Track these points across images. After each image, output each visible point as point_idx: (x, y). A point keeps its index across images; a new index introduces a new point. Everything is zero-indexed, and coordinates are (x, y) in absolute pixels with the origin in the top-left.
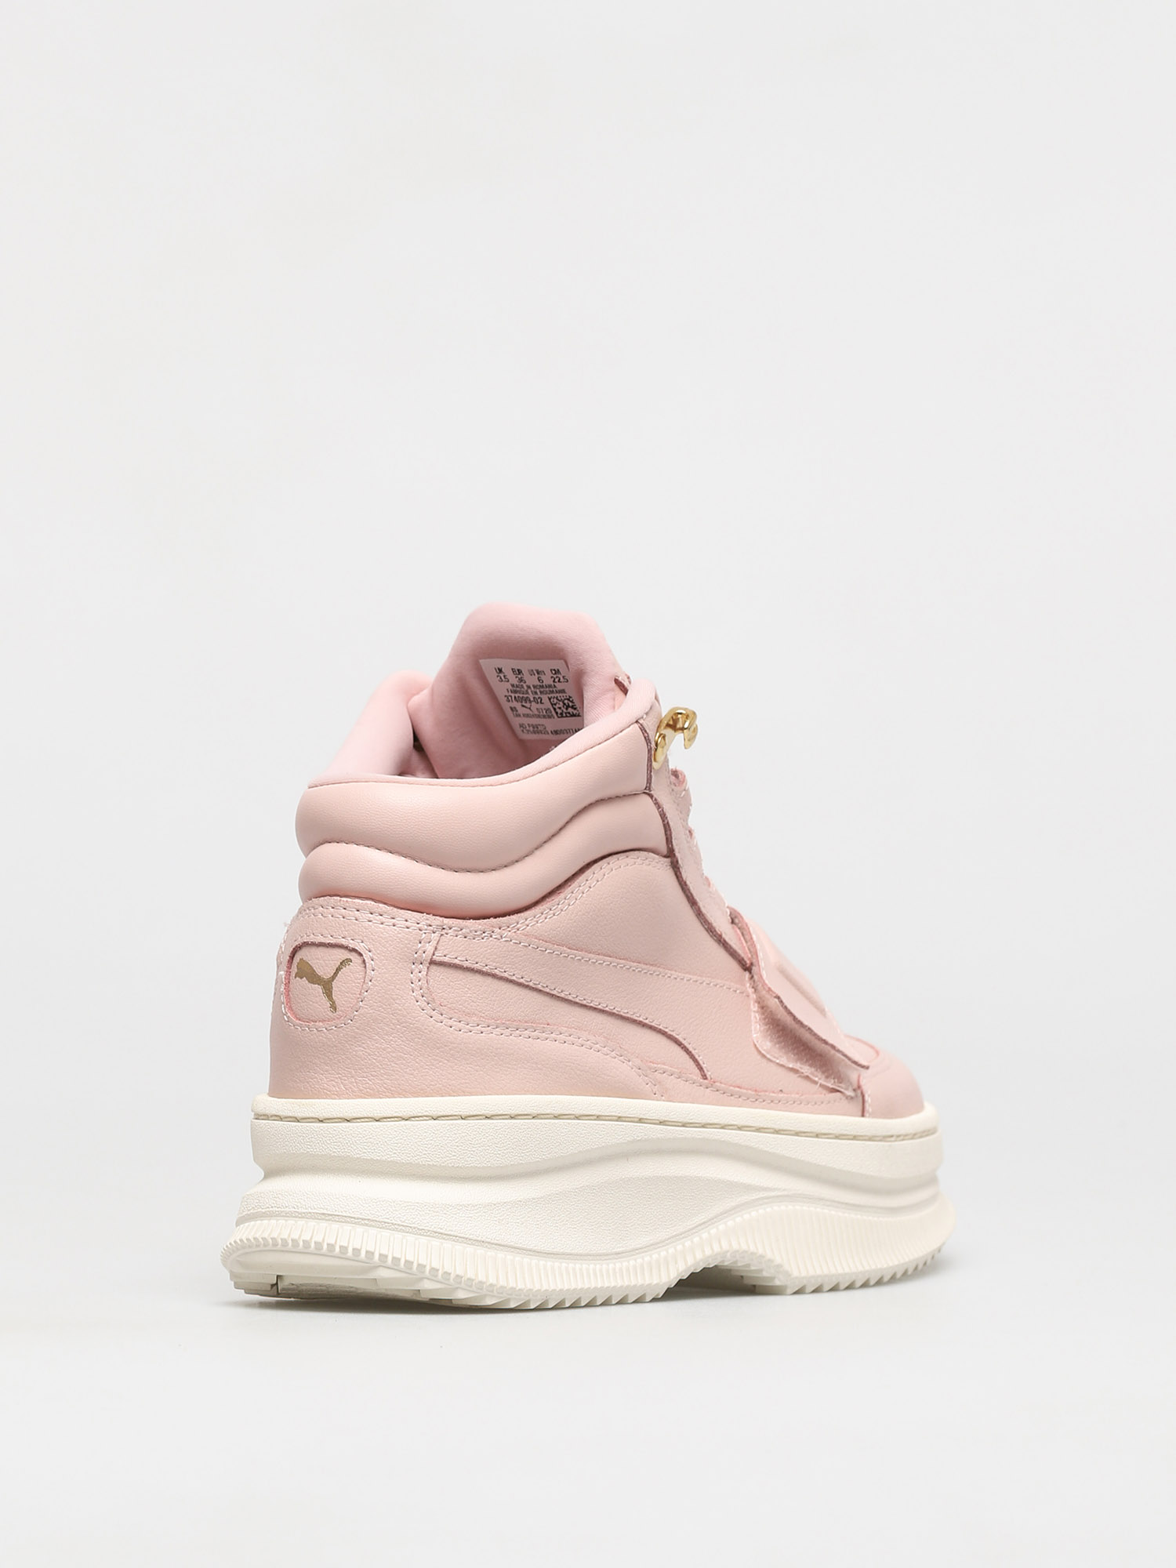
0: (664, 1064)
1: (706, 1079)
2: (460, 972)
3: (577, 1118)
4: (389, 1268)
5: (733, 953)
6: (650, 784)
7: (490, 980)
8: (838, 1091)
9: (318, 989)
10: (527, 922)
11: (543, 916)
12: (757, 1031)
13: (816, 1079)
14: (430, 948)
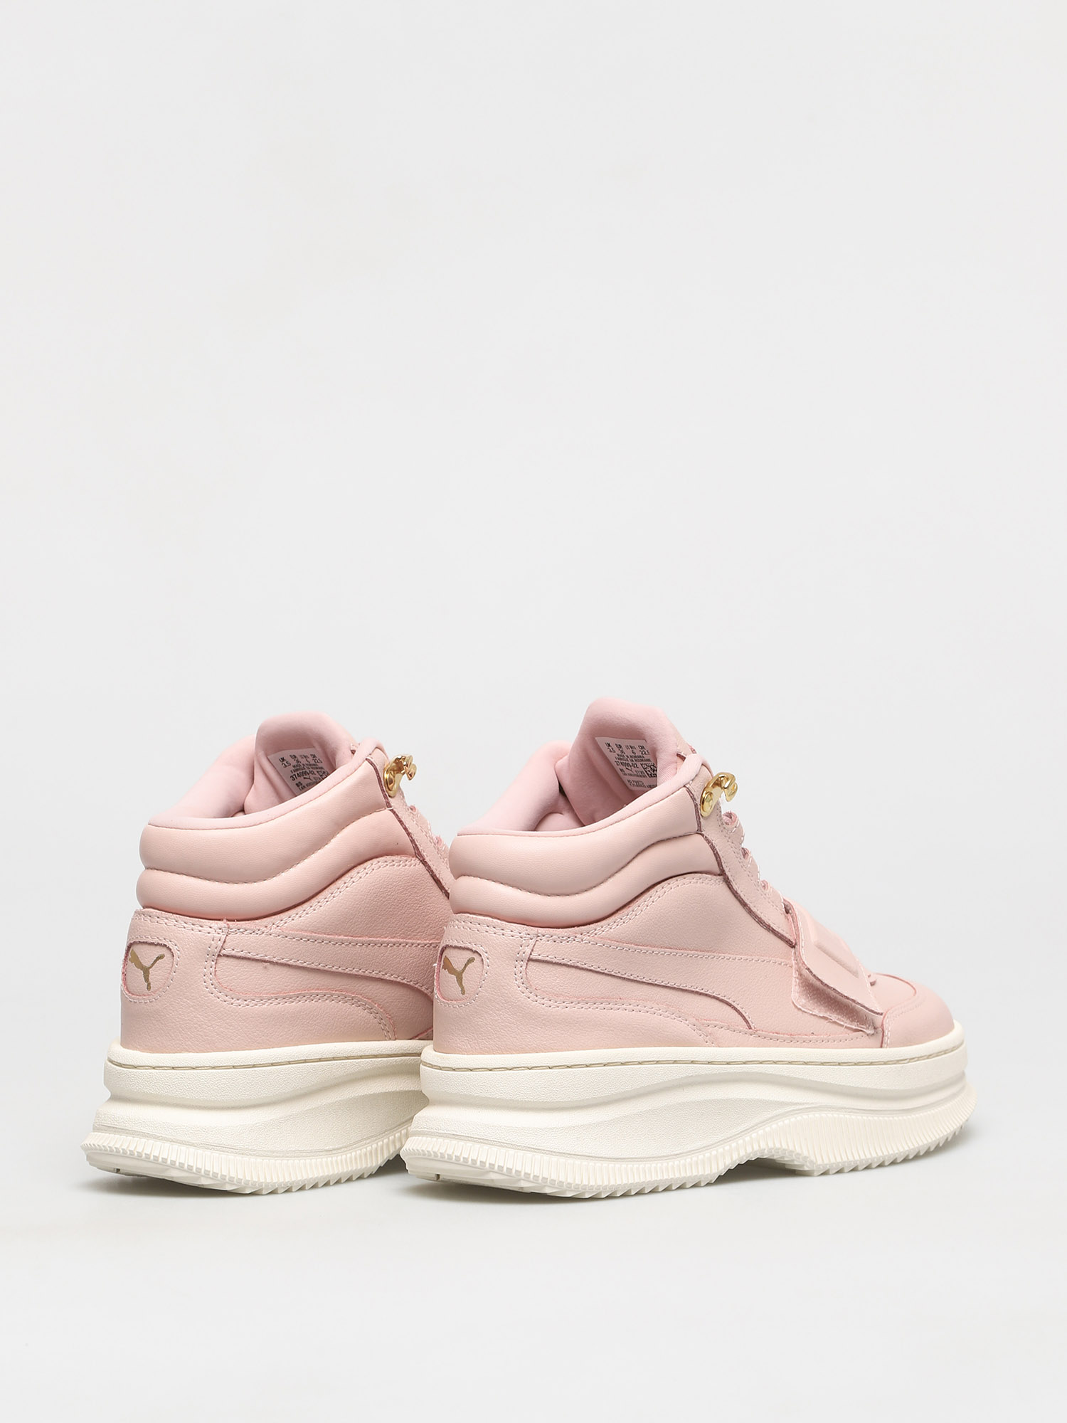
0: (716, 1021)
1: (751, 1028)
2: (551, 965)
3: (640, 1063)
4: (496, 1172)
5: (781, 937)
6: (700, 827)
7: (573, 970)
8: (861, 1031)
9: (454, 977)
10: (602, 929)
11: (615, 924)
12: (795, 993)
13: (842, 1023)
14: (528, 950)
